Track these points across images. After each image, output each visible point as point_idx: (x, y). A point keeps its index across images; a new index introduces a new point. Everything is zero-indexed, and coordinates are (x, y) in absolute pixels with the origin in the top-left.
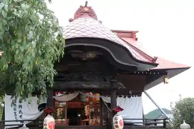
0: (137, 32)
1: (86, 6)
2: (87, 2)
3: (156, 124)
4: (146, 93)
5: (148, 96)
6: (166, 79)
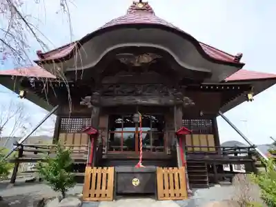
3: (236, 154)
6: (250, 96)
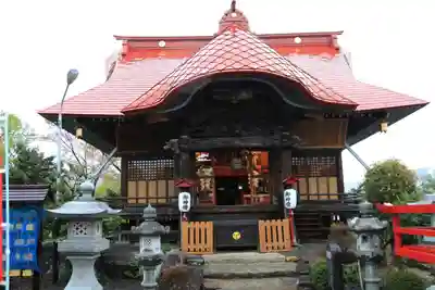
0: (340, 33)
1: (234, 10)
2: (234, 3)
4: (351, 151)
5: (359, 160)
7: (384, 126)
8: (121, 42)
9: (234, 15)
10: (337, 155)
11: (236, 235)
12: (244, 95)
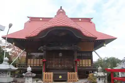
0: (92, 18)
2: (61, 7)
4: (95, 52)
5: (97, 54)
7: (105, 44)
8: (29, 18)
9: (61, 10)
10: (91, 53)
11: (60, 77)
12: (63, 34)
